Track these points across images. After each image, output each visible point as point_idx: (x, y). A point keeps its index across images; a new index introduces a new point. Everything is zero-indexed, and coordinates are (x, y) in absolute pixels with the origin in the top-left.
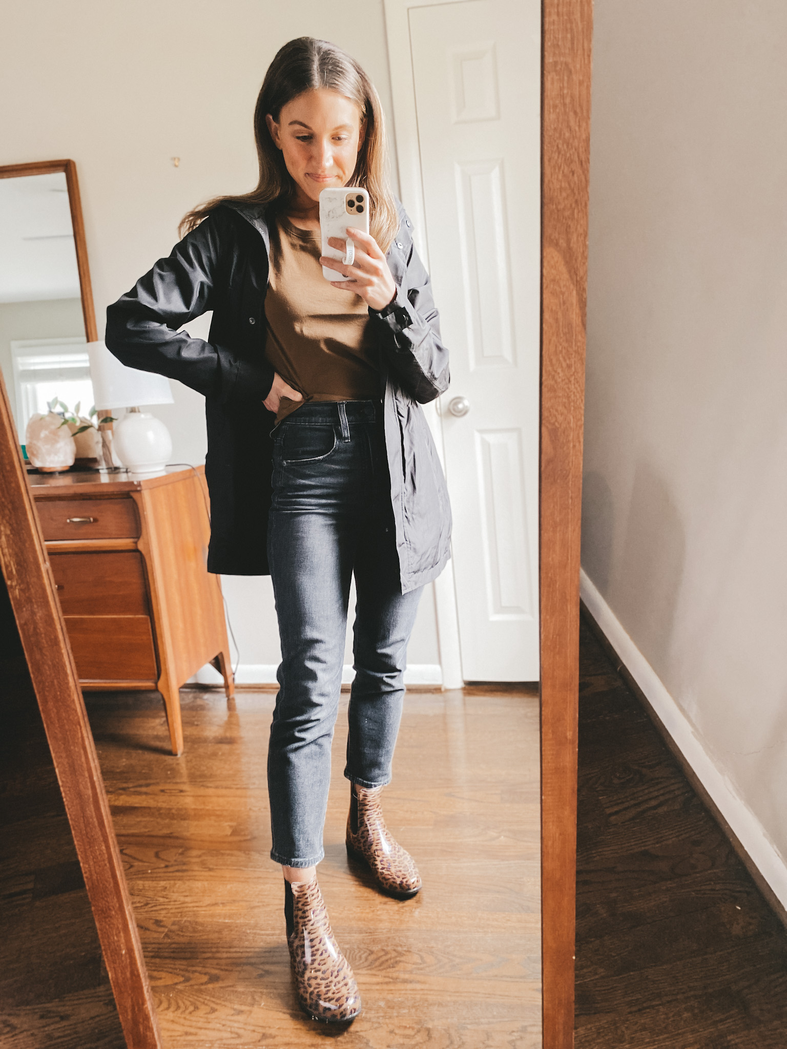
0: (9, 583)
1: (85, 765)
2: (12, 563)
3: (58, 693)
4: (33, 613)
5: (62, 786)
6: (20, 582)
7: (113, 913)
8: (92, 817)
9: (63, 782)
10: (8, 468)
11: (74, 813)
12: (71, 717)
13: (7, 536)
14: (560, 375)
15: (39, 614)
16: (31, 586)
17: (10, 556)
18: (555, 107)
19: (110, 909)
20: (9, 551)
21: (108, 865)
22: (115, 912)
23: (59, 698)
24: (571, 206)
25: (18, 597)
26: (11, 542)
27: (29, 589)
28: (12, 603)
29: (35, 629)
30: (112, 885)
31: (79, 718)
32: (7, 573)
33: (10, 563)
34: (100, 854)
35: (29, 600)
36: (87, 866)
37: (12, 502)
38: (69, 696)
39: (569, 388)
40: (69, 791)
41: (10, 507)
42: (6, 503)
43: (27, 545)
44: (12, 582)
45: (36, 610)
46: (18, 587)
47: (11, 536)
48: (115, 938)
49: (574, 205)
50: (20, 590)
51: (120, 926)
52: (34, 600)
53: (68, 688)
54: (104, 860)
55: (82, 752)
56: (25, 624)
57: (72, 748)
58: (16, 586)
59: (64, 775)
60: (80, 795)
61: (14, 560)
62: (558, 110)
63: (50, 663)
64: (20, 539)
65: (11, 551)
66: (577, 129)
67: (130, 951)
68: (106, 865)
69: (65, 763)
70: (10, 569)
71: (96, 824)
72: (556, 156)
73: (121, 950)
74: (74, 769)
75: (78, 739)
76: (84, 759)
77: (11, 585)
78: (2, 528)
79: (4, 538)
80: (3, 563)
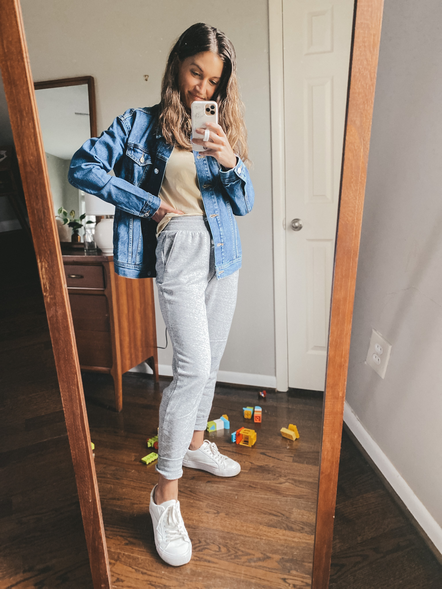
0: (45, 294)
1: (77, 397)
2: (47, 283)
3: (66, 356)
4: (56, 311)
5: (64, 407)
6: (50, 294)
7: (87, 479)
8: (79, 426)
9: (65, 405)
10: (49, 231)
11: (69, 423)
12: (72, 370)
13: (46, 269)
14: (351, 195)
15: (60, 312)
16: (56, 296)
17: (47, 279)
18: (360, 47)
20: (46, 276)
21: (86, 452)
22: (88, 479)
23: (67, 358)
24: (364, 102)
25: (49, 301)
26: (47, 272)
27: (55, 298)
28: (46, 305)
29: (57, 320)
30: (87, 463)
31: (76, 371)
32: (44, 288)
33: (46, 283)
34: (82, 446)
35: (55, 304)
36: (74, 452)
37: (50, 250)
38: (72, 358)
39: (355, 202)
40: (68, 410)
41: (49, 252)
42: (46, 250)
43: (56, 274)
44: (46, 294)
45: (58, 310)
46: (49, 297)
47: (48, 268)
48: (87, 493)
49: (365, 102)
50: (50, 298)
51: (90, 486)
52: (57, 304)
53: (72, 354)
54: (84, 449)
55: (77, 389)
56: (52, 317)
57: (71, 387)
58: (48, 296)
59: (65, 401)
60: (73, 413)
61: (48, 281)
62: (361, 50)
63: (63, 339)
64: (53, 270)
65: (47, 276)
66: (370, 60)
68: (84, 452)
69: (67, 395)
70: (46, 286)
71: (81, 429)
72: (358, 74)
73: (89, 499)
74: (71, 398)
75: (75, 382)
76: (77, 393)
77: (46, 295)
78: (43, 264)
79: (44, 269)
80: (42, 283)
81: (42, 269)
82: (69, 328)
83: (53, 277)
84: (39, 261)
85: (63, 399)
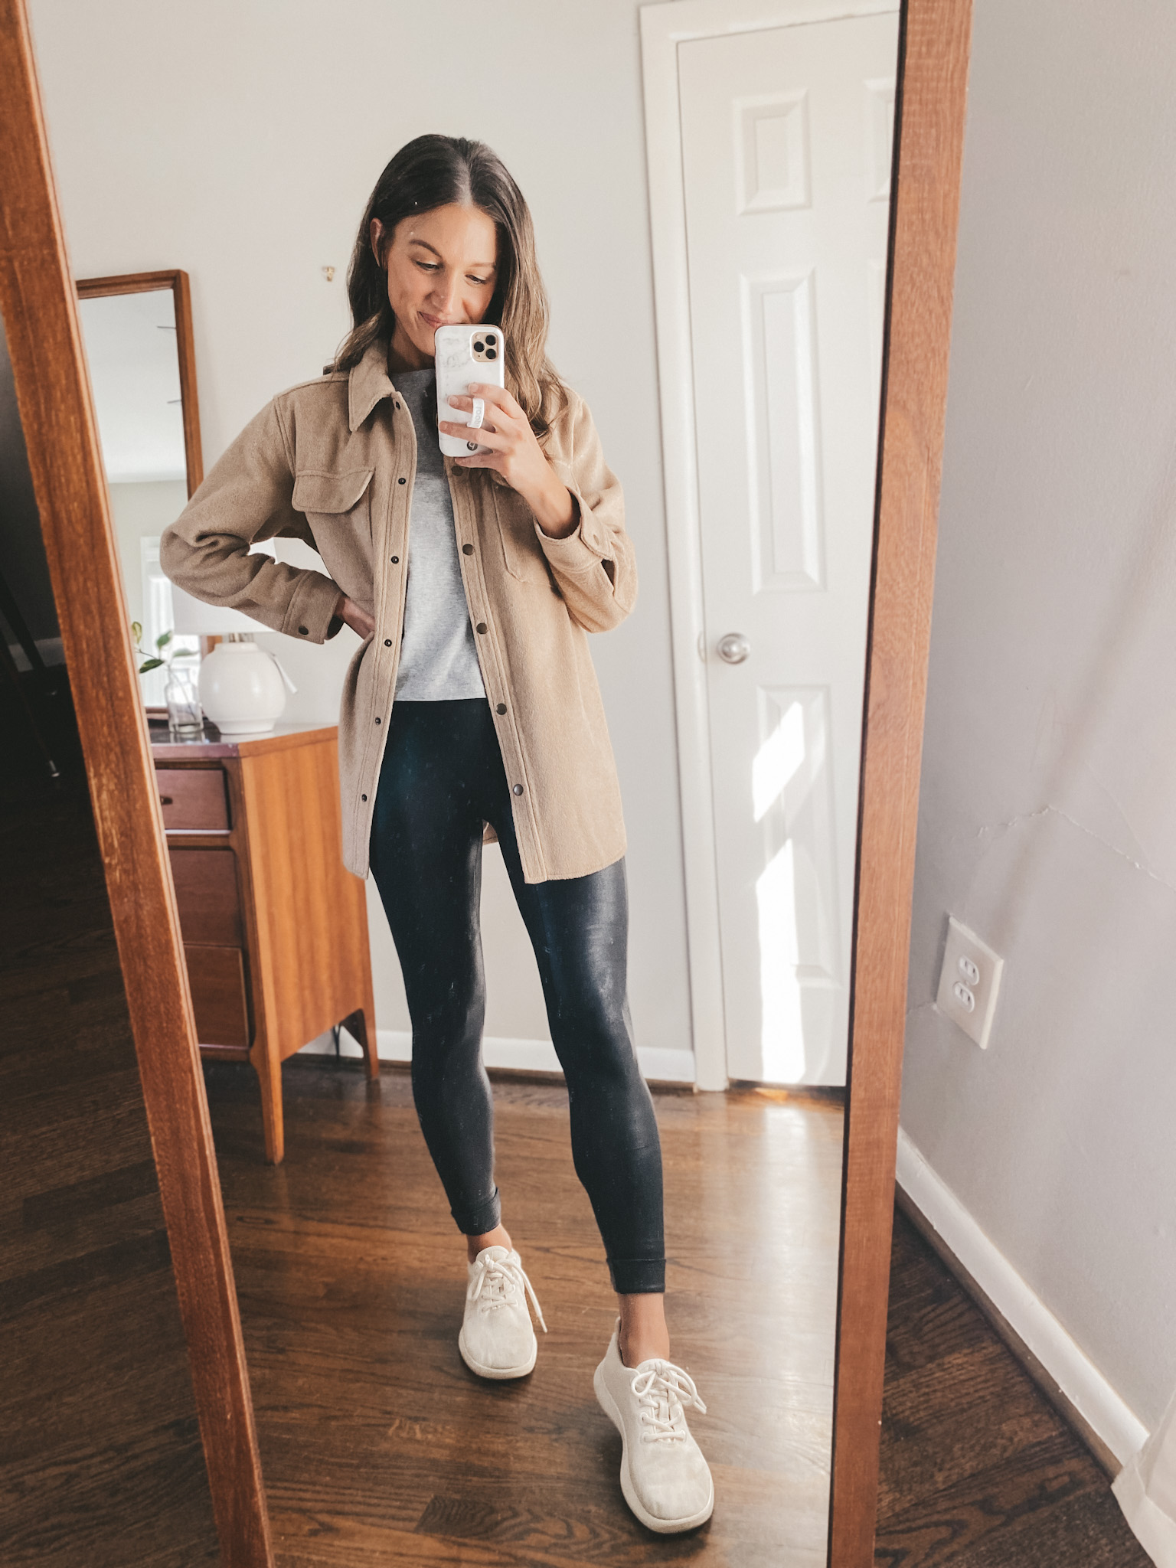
0: (107, 860)
1: (194, 1132)
2: (114, 832)
3: (165, 1025)
4: (138, 906)
5: (159, 1163)
6: (122, 860)
7: (218, 1356)
9: (160, 1156)
10: (121, 694)
11: (173, 1204)
12: (180, 1060)
13: (111, 793)
14: (901, 585)
15: (147, 908)
16: (138, 866)
17: (112, 823)
18: (911, 223)
19: (214, 1352)
20: (110, 813)
21: (216, 1282)
22: (222, 1354)
23: (165, 1031)
24: (926, 356)
25: (118, 880)
26: (115, 801)
27: (135, 871)
28: (109, 890)
29: (139, 927)
30: (219, 1314)
31: (191, 1062)
32: (105, 845)
33: (110, 831)
34: (206, 1267)
35: (135, 887)
36: (185, 1284)
37: (121, 744)
38: (180, 1028)
39: (911, 604)
40: (169, 1170)
41: (117, 749)
42: (113, 745)
43: (138, 806)
44: (111, 860)
45: (142, 901)
46: (119, 867)
47: (116, 792)
48: (218, 1395)
49: (929, 355)
50: (123, 871)
51: (227, 1376)
52: (140, 887)
53: (180, 1017)
54: (211, 1275)
55: (192, 1112)
56: (126, 920)
57: (178, 1106)
58: (117, 865)
59: (162, 1146)
60: (184, 1179)
61: (117, 827)
62: (914, 228)
63: (156, 979)
64: (128, 796)
65: (113, 814)
66: (938, 253)
67: (239, 1414)
68: (213, 1283)
69: (166, 1129)
70: (110, 840)
71: (204, 1222)
72: (908, 288)
73: (225, 1414)
74: (178, 1137)
75: (188, 1093)
76: (193, 1123)
77: (110, 864)
78: (104, 781)
79: (105, 796)
80: (100, 831)
81: (99, 796)
82: (172, 949)
83: (130, 817)
84: (91, 774)
85: (156, 1141)
